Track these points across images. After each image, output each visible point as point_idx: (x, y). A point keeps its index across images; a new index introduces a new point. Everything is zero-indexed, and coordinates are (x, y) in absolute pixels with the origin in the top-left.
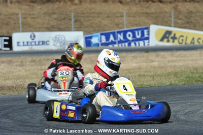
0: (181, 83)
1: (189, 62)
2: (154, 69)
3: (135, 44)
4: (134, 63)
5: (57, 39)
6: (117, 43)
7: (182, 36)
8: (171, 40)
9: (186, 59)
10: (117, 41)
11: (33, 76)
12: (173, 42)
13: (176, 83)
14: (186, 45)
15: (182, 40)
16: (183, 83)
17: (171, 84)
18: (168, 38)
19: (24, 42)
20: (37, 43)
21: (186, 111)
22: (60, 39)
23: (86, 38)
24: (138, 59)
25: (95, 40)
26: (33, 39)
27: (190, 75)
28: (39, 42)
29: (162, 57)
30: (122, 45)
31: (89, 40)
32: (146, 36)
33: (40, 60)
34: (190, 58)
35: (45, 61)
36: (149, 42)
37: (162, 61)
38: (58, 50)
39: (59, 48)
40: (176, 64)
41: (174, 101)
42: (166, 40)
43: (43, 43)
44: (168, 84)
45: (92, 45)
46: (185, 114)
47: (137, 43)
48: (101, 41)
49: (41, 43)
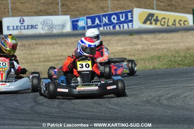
0: (164, 67)
1: (171, 45)
2: (137, 53)
3: (120, 26)
4: (119, 46)
5: (45, 23)
6: (102, 26)
7: (165, 18)
8: (154, 23)
9: (168, 41)
10: (102, 24)
11: (23, 61)
12: (156, 24)
13: (160, 66)
14: (168, 27)
15: (164, 22)
16: (166, 66)
17: (154, 68)
18: (150, 20)
19: (13, 27)
20: (26, 27)
21: (169, 95)
22: (48, 22)
23: (73, 22)
24: (123, 42)
25: (81, 24)
26: (22, 24)
27: (173, 59)
28: (28, 26)
29: (145, 40)
30: (107, 28)
31: (76, 23)
32: (130, 19)
33: (29, 44)
34: (172, 41)
35: (34, 46)
36: (132, 25)
37: (146, 44)
38: (46, 33)
39: (47, 32)
40: (159, 47)
41: (157, 85)
42: (149, 22)
43: (32, 27)
44: (152, 67)
45: (78, 28)
46: (168, 99)
47: (121, 25)
48: (87, 24)
49: (30, 27)
